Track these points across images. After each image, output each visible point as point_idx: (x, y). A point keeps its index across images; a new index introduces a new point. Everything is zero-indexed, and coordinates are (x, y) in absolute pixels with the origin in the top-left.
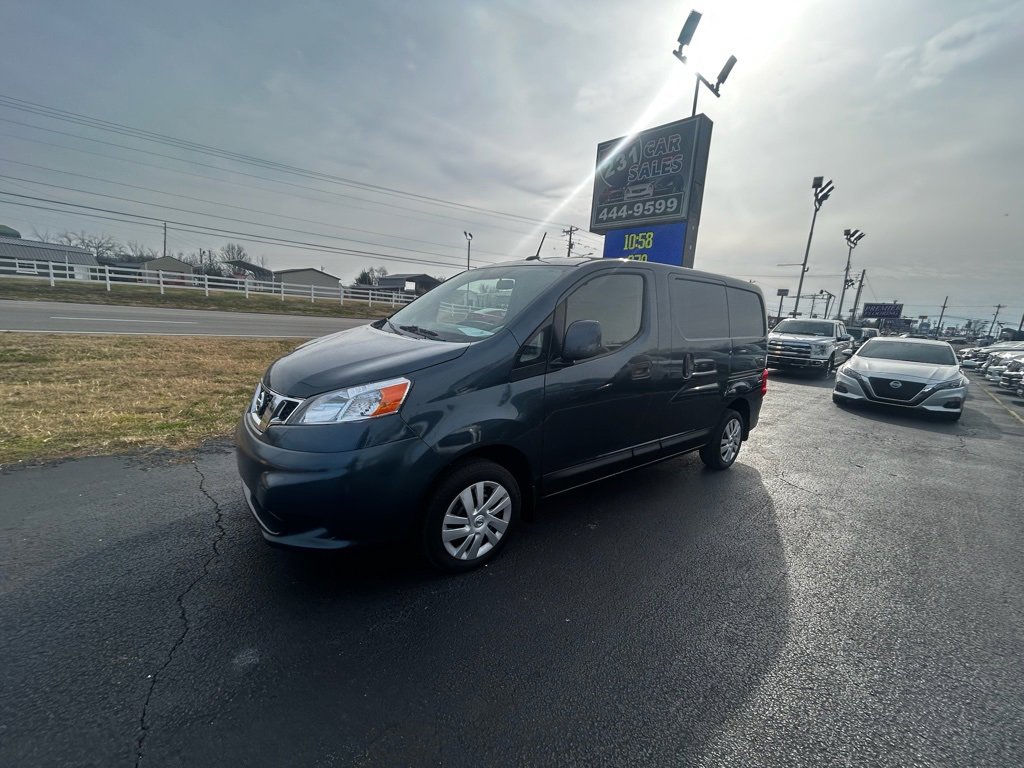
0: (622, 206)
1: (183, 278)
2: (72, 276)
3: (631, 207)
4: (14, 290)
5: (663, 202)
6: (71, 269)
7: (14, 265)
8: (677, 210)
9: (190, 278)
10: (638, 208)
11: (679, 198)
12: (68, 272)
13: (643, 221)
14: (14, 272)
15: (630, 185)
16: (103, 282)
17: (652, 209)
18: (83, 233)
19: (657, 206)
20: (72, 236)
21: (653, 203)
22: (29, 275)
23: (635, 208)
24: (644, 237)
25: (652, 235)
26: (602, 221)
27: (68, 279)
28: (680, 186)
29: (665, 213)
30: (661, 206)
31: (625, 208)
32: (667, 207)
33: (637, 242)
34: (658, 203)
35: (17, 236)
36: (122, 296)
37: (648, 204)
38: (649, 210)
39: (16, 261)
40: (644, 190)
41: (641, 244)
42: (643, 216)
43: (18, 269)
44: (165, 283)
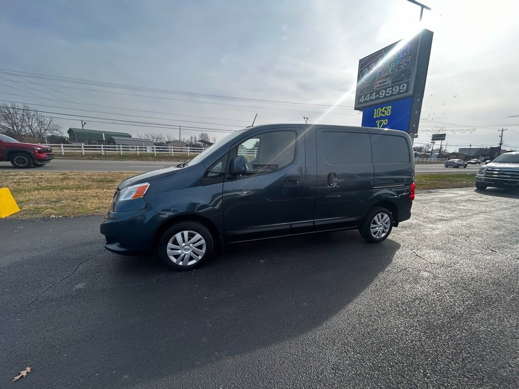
0: (373, 93)
1: (182, 149)
2: (146, 151)
3: (378, 92)
4: (127, 157)
5: (398, 87)
6: (146, 148)
7: (129, 148)
8: (407, 91)
9: (184, 149)
10: (382, 92)
11: (408, 84)
12: (144, 149)
13: (386, 99)
14: (129, 150)
15: (377, 81)
16: (153, 152)
17: (391, 92)
18: (152, 133)
19: (394, 90)
20: (149, 135)
21: (391, 88)
22: (132, 151)
23: (381, 94)
24: (386, 109)
25: (390, 107)
26: (361, 103)
27: (144, 152)
28: (408, 76)
29: (399, 93)
30: (396, 89)
31: (374, 94)
32: (400, 90)
33: (382, 112)
34: (395, 88)
35: (131, 136)
36: (159, 158)
37: (388, 89)
38: (389, 93)
39: (130, 146)
40: (386, 81)
41: (384, 113)
42: (385, 97)
43: (130, 149)
44: (174, 151)
